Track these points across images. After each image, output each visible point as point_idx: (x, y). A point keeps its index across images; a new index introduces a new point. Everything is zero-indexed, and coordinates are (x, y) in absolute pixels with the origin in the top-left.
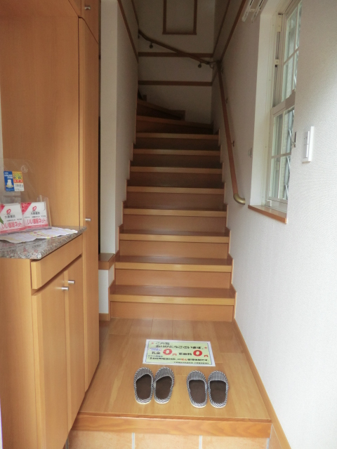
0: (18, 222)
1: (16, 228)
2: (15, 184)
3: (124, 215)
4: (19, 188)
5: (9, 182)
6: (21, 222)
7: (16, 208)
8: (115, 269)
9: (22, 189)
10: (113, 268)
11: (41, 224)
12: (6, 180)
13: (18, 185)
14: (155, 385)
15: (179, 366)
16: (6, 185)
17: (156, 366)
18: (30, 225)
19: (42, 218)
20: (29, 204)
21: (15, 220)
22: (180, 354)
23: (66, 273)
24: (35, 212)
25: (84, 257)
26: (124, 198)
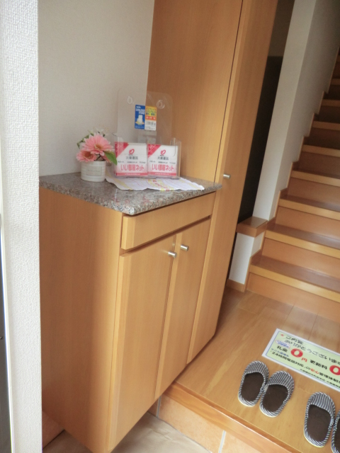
0: (140, 165)
1: (136, 171)
2: (146, 121)
3: (291, 178)
4: (151, 126)
5: (140, 118)
6: (144, 165)
7: (141, 149)
8: (265, 238)
9: (154, 128)
10: (261, 236)
11: (168, 171)
12: (137, 114)
13: (149, 123)
14: (266, 389)
15: (305, 377)
16: (136, 121)
17: (277, 365)
18: (154, 171)
19: (170, 165)
20: (158, 146)
21: (137, 162)
22: (312, 362)
23: (179, 236)
24: (162, 156)
25: (213, 219)
26: (297, 157)
